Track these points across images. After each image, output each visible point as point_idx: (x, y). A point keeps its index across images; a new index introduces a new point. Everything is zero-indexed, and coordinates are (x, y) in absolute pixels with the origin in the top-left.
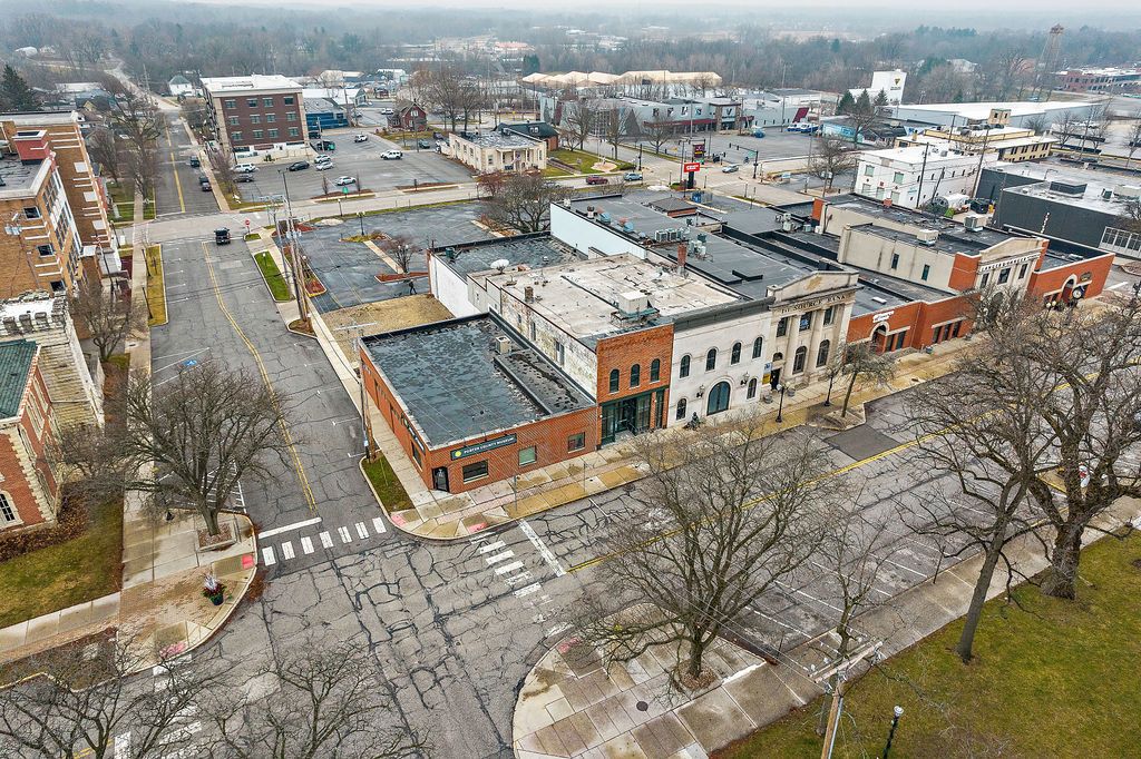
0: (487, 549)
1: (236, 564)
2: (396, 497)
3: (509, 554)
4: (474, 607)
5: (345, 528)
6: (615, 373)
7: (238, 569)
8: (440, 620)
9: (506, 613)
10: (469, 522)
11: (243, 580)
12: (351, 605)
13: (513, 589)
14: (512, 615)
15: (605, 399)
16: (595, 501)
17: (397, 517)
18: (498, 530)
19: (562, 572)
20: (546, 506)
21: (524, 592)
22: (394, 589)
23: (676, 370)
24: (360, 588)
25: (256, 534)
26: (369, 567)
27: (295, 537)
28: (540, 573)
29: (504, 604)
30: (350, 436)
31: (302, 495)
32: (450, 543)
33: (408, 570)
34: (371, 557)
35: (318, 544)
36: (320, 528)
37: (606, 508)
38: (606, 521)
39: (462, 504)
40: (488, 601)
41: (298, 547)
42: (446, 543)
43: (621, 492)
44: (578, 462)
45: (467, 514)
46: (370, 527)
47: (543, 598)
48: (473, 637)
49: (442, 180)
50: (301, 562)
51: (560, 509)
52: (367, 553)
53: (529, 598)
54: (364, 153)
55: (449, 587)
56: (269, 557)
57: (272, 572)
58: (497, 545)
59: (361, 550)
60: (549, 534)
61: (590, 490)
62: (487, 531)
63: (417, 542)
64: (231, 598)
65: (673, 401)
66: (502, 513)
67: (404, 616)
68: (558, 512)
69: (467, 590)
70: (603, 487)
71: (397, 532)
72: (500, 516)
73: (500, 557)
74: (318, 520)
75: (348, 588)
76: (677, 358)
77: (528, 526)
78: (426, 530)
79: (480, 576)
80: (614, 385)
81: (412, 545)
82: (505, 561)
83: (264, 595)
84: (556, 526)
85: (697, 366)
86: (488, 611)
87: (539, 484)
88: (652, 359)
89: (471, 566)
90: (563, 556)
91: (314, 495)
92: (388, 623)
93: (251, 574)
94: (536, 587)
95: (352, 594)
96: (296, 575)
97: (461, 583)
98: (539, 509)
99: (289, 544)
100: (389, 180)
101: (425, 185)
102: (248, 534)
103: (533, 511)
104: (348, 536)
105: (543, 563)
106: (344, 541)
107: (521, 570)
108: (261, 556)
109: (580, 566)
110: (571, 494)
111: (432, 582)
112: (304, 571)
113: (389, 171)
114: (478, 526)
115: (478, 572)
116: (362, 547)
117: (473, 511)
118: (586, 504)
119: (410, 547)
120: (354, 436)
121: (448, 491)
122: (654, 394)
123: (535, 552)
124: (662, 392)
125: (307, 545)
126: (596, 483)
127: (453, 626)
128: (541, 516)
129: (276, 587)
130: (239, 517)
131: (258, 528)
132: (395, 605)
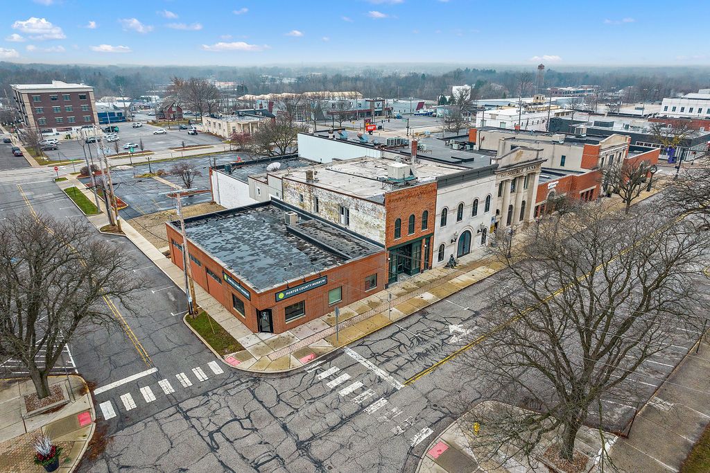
0: (324, 375)
1: (72, 423)
2: (225, 343)
3: (346, 377)
4: (332, 429)
5: (183, 374)
6: (399, 222)
7: (74, 428)
8: (303, 446)
9: (365, 429)
10: (300, 354)
11: (81, 439)
12: (207, 446)
13: (362, 407)
14: (370, 430)
15: (392, 244)
16: (401, 326)
17: (230, 359)
18: (329, 358)
19: (400, 386)
20: (362, 334)
21: (373, 408)
22: (246, 423)
23: (438, 220)
24: (212, 428)
25: (91, 391)
26: (216, 406)
27: (134, 388)
28: (381, 389)
29: (360, 422)
30: (170, 300)
31: (135, 351)
32: (287, 375)
33: (255, 404)
34: (215, 397)
35: (158, 392)
36: (158, 376)
37: (413, 329)
38: (418, 340)
39: (288, 341)
40: (343, 421)
41: (138, 397)
42: (284, 375)
43: (419, 317)
44: (374, 298)
45: (295, 349)
46: (207, 370)
47: (394, 410)
48: (343, 459)
49: (201, 144)
50: (143, 411)
51: (374, 335)
52: (210, 394)
53: (381, 411)
54: (141, 132)
55: (301, 413)
56: (108, 410)
57: (113, 425)
58: (333, 370)
59: (204, 391)
60: (374, 356)
61: (394, 318)
62: (319, 360)
63: (256, 378)
64: (68, 460)
65: (436, 247)
66: (326, 344)
67: (265, 448)
68: (375, 337)
69: (319, 414)
70: (402, 315)
71: (235, 371)
72: (325, 347)
73: (339, 381)
74: (154, 370)
75: (200, 429)
76: (439, 211)
77: (353, 352)
78: (261, 366)
79: (327, 400)
80: (398, 233)
81: (251, 380)
82: (345, 383)
83: (108, 451)
84: (377, 348)
85: (452, 217)
86: (346, 431)
87: (349, 317)
88: (423, 211)
89: (315, 391)
90: (395, 372)
91: (145, 350)
92: (251, 458)
93: (90, 431)
94: (383, 402)
95: (205, 434)
96: (140, 424)
97: (311, 409)
98: (357, 337)
99: (128, 395)
100: (163, 145)
101: (189, 146)
102: (82, 392)
103: (353, 339)
104: (187, 380)
105: (380, 380)
106: (185, 385)
107: (363, 389)
108: (98, 411)
109: (414, 377)
110: (379, 323)
111: (283, 412)
112: (149, 419)
113: (162, 140)
114: (309, 357)
115: (323, 396)
116: (203, 389)
117: (299, 344)
118: (393, 329)
119: (250, 384)
120: (173, 299)
121: (272, 331)
122: (424, 241)
123: (368, 372)
124: (429, 238)
125: (148, 394)
126: (396, 313)
127: (318, 450)
128: (360, 343)
129: (120, 439)
130: (71, 377)
131: (92, 386)
132: (252, 439)
